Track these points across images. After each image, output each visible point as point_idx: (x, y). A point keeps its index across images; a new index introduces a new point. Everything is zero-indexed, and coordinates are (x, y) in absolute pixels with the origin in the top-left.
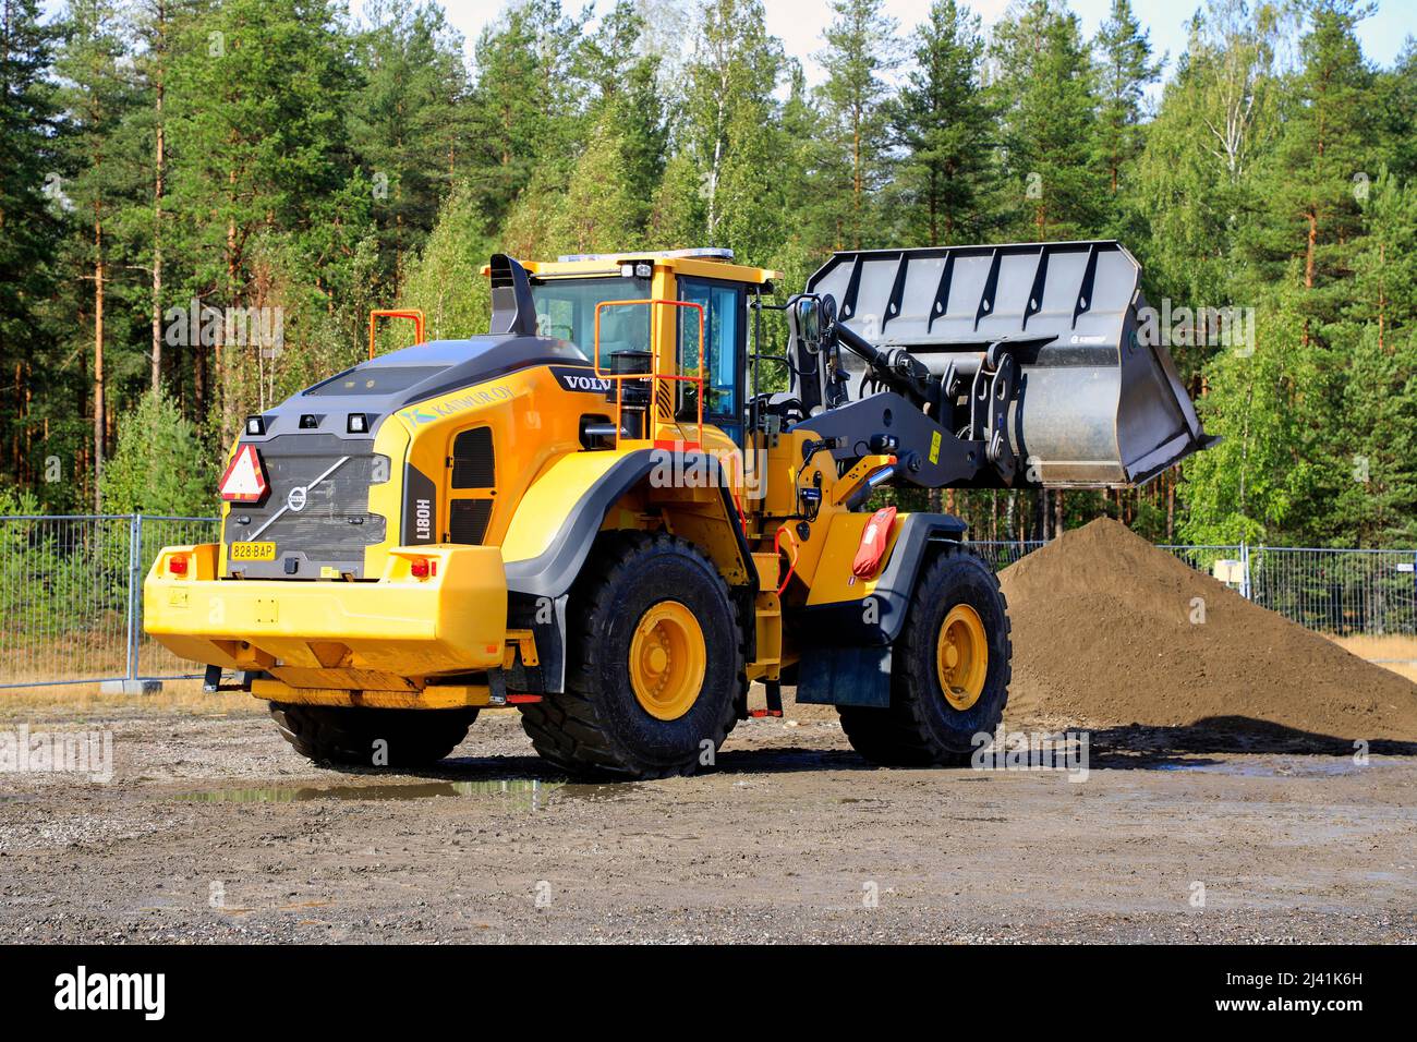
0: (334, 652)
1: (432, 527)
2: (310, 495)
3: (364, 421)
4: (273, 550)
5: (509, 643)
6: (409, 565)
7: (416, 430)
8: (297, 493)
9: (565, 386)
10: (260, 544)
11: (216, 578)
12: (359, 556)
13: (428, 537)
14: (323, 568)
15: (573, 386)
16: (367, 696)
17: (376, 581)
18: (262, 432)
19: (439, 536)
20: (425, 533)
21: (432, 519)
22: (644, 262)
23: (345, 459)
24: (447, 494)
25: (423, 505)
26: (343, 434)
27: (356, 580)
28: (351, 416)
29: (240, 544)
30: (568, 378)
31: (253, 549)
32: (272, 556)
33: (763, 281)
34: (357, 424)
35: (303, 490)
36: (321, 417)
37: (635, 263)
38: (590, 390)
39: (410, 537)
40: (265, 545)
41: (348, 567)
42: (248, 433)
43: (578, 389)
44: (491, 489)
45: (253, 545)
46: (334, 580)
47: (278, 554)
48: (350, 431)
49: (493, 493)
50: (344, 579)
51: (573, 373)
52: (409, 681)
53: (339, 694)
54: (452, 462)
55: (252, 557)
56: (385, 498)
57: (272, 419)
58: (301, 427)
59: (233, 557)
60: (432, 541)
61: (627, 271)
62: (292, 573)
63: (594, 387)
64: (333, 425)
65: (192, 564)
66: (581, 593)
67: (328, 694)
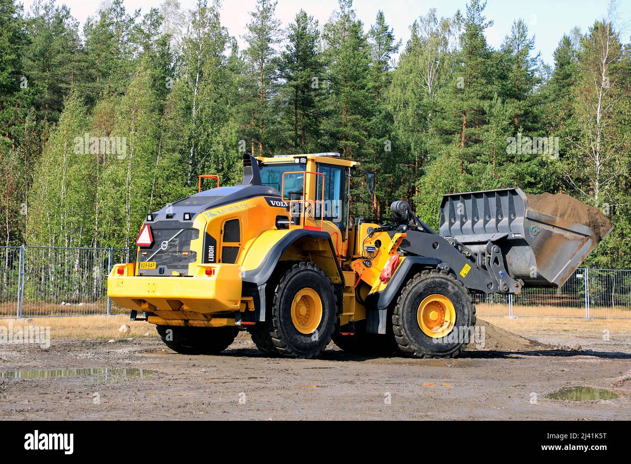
0: (176, 304)
1: (215, 256)
2: (170, 245)
3: (190, 216)
4: (155, 265)
5: (242, 301)
6: (205, 270)
7: (210, 219)
8: (165, 243)
10: (150, 263)
11: (134, 276)
12: (186, 267)
13: (213, 260)
14: (173, 272)
15: (274, 205)
16: (191, 322)
17: (192, 276)
18: (152, 220)
19: (217, 260)
20: (212, 259)
21: (215, 253)
22: (303, 157)
23: (182, 230)
24: (221, 244)
25: (211, 248)
26: (182, 221)
27: (185, 276)
28: (185, 214)
29: (143, 263)
30: (272, 202)
31: (148, 264)
32: (155, 267)
33: (352, 166)
34: (187, 217)
35: (167, 242)
36: (174, 214)
37: (300, 158)
38: (280, 206)
39: (206, 260)
40: (152, 263)
41: (182, 271)
42: (147, 220)
43: (276, 206)
44: (239, 243)
45: (148, 263)
46: (177, 276)
47: (157, 267)
48: (184, 219)
49: (240, 245)
50: (181, 275)
51: (274, 200)
52: (205, 315)
53: (180, 321)
54: (223, 232)
55: (147, 268)
56: (197, 245)
57: (157, 215)
58: (167, 218)
59: (141, 268)
60: (215, 262)
61: (297, 161)
62: (161, 273)
63: (282, 205)
64: (179, 218)
65: (125, 270)
67: (176, 321)
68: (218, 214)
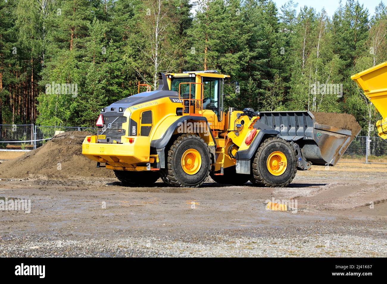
0: (116, 159)
1: (136, 132)
2: (112, 125)
3: (122, 109)
5: (150, 157)
6: (129, 140)
7: (133, 111)
8: (110, 125)
9: (173, 101)
10: (103, 135)
11: (96, 143)
12: (120, 138)
13: (135, 134)
14: (114, 141)
15: (175, 101)
16: (126, 168)
17: (122, 143)
18: (104, 111)
19: (138, 134)
21: (136, 130)
22: (194, 74)
23: (118, 117)
24: (140, 125)
25: (134, 127)
26: (118, 112)
27: (120, 143)
28: (120, 108)
29: (100, 135)
30: (174, 100)
32: (105, 138)
33: (224, 78)
34: (121, 110)
35: (111, 124)
36: (115, 108)
37: (192, 74)
38: (179, 102)
39: (131, 134)
41: (118, 141)
42: (101, 112)
43: (176, 102)
44: (151, 124)
48: (119, 111)
50: (117, 143)
51: (175, 99)
52: (132, 165)
53: (121, 168)
54: (141, 118)
55: (101, 138)
56: (125, 126)
57: (107, 108)
58: (111, 110)
59: (98, 138)
60: (136, 135)
61: (190, 76)
62: (108, 141)
63: (180, 102)
64: (116, 110)
65: (91, 139)
66: (168, 147)
67: (119, 168)
68: (138, 108)
